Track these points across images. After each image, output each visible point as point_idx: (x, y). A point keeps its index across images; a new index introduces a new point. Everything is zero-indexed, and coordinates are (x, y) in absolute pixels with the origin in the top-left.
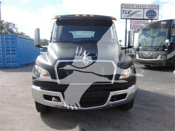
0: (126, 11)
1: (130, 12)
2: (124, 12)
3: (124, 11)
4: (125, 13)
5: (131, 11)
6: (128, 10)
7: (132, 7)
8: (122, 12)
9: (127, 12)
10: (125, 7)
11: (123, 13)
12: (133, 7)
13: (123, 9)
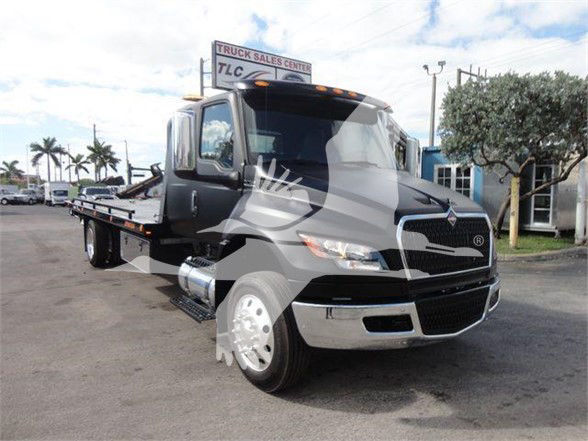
0: (229, 66)
1: (239, 71)
2: (225, 68)
3: (222, 65)
4: (228, 73)
5: (242, 69)
6: (235, 64)
7: (243, 58)
8: (218, 67)
9: (232, 71)
10: (226, 54)
11: (220, 72)
12: (247, 58)
13: (220, 59)
